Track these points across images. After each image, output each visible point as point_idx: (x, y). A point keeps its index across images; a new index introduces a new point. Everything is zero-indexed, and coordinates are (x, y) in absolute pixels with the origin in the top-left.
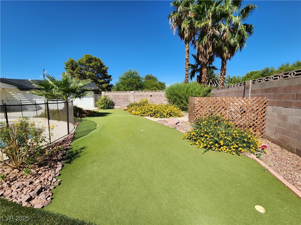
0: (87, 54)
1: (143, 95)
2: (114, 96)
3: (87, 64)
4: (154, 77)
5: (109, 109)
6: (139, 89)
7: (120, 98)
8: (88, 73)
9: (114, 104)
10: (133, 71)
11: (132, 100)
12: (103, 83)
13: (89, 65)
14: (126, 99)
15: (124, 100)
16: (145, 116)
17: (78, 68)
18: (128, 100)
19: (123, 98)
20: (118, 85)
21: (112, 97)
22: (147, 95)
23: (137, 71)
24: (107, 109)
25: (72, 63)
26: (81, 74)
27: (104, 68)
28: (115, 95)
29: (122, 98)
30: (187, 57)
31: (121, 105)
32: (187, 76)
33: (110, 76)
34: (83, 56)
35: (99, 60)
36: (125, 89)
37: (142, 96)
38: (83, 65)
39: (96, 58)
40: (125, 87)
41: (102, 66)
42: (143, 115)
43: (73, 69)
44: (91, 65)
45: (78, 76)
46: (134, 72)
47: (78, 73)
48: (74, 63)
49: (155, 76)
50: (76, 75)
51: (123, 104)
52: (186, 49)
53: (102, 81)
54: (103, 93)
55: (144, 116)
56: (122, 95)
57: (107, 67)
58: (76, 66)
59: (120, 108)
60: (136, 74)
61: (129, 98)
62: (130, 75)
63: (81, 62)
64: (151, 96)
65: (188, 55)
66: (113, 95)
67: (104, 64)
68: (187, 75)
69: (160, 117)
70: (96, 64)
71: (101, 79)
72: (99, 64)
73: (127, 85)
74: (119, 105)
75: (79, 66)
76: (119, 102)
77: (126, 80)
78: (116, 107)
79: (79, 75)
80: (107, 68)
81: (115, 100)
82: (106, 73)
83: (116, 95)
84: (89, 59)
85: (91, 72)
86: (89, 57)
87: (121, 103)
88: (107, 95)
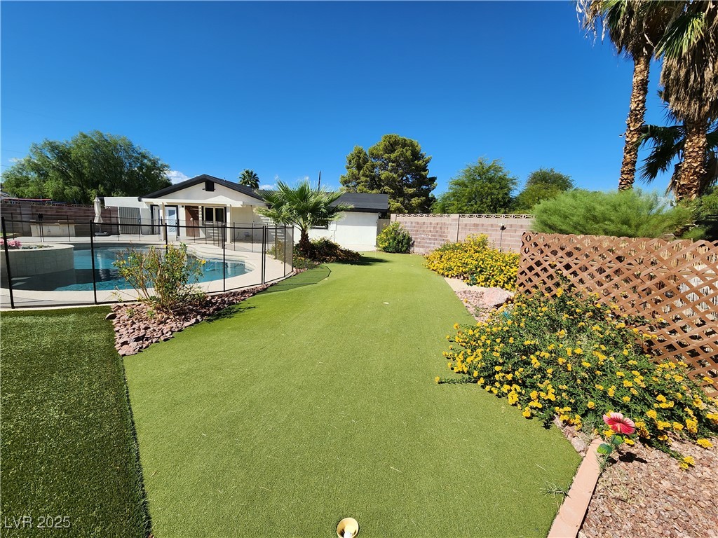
0: (388, 135)
1: (483, 225)
2: (414, 225)
3: (386, 156)
4: (560, 177)
5: (400, 252)
6: (500, 210)
7: (425, 229)
8: (384, 174)
9: (413, 244)
10: (488, 163)
11: (452, 238)
12: (413, 196)
13: (389, 158)
14: (440, 232)
15: (433, 236)
16: (450, 276)
17: (368, 164)
18: (443, 236)
19: (432, 229)
20: (444, 199)
21: (411, 227)
22: (492, 225)
23: (498, 164)
24: (394, 253)
25: (358, 156)
26: (373, 178)
27: (420, 162)
28: (415, 223)
29: (430, 231)
30: (633, 106)
31: (427, 247)
32: (626, 169)
33: (433, 180)
34: (382, 139)
35: (412, 145)
36: (460, 209)
37: (480, 227)
38: (376, 157)
39: (405, 140)
40: (460, 206)
41: (416, 155)
42: (446, 273)
43: (359, 167)
44: (393, 156)
45: (366, 181)
46: (490, 168)
47: (367, 176)
48: (361, 156)
49: (564, 174)
50: (363, 179)
51: (432, 245)
52: (634, 80)
53: (411, 191)
54: (393, 216)
55: (447, 276)
56: (431, 223)
57: (427, 158)
58: (365, 161)
59: (424, 253)
60: (497, 170)
61: (446, 230)
62: (480, 175)
63: (375, 152)
64: (503, 228)
65: (641, 98)
66: (412, 223)
67: (421, 152)
68: (627, 164)
69: (483, 284)
70: (402, 155)
71: (409, 187)
72: (409, 153)
73: (466, 201)
74: (423, 247)
75: (371, 160)
76: (423, 239)
77: (467, 187)
78: (416, 249)
79: (368, 179)
80: (428, 162)
81: (416, 235)
82: (423, 173)
83: (418, 223)
84: (391, 144)
85: (391, 172)
86: (393, 139)
87: (428, 241)
88: (400, 223)
